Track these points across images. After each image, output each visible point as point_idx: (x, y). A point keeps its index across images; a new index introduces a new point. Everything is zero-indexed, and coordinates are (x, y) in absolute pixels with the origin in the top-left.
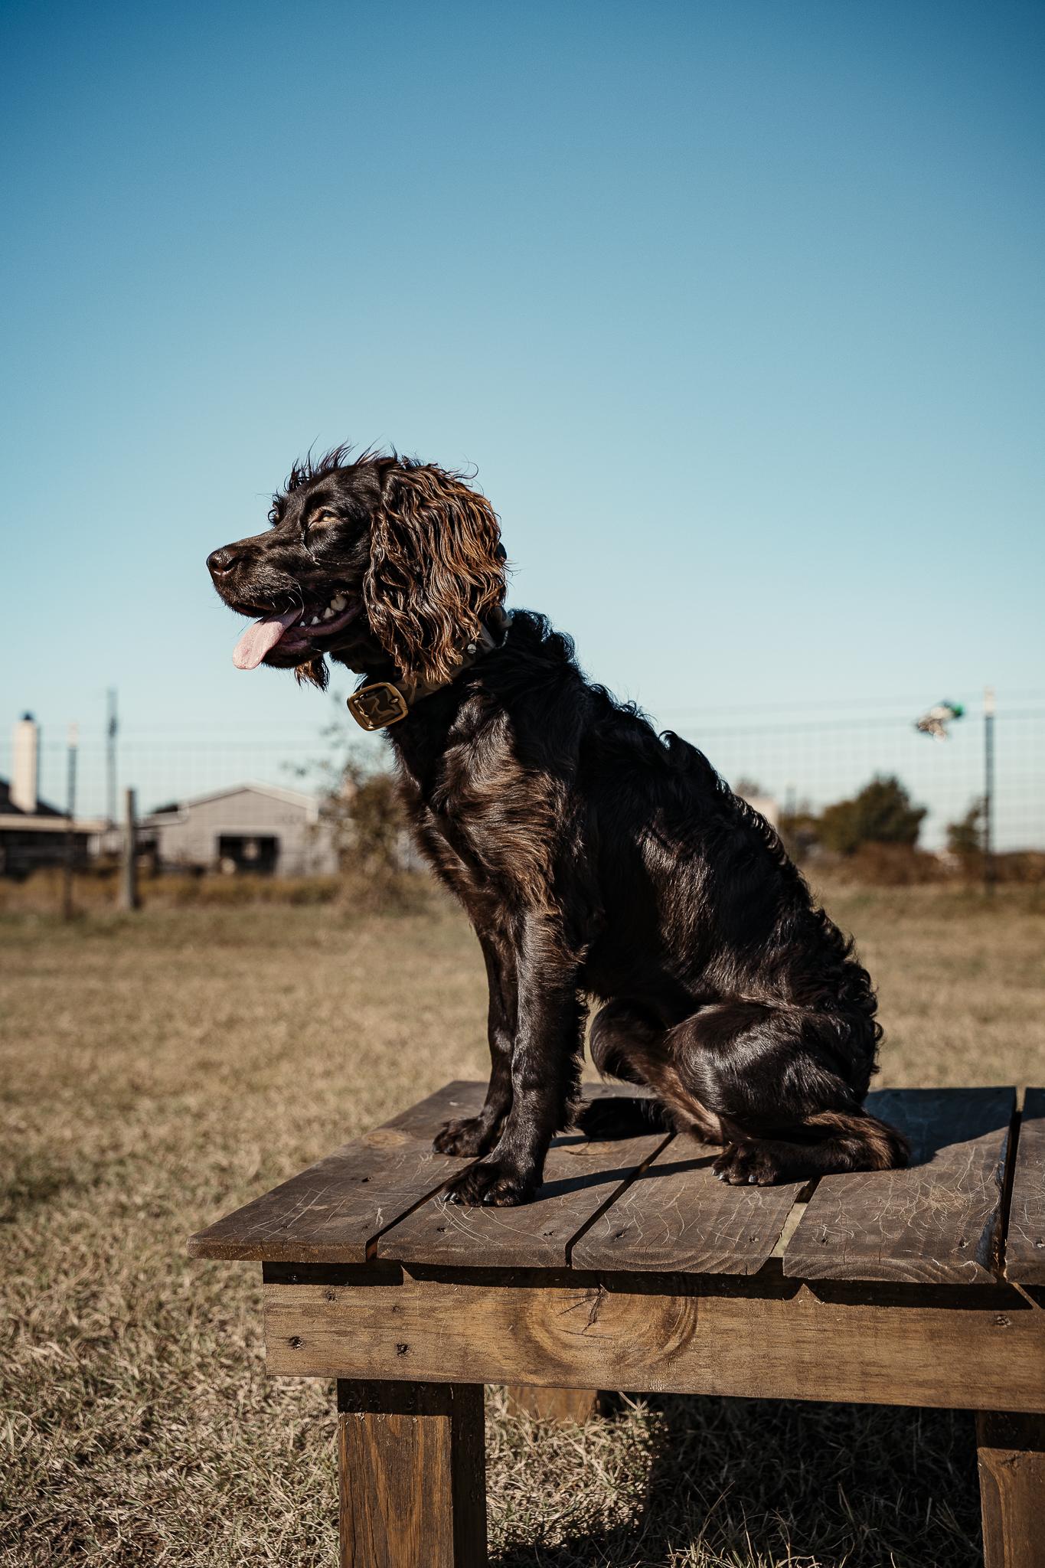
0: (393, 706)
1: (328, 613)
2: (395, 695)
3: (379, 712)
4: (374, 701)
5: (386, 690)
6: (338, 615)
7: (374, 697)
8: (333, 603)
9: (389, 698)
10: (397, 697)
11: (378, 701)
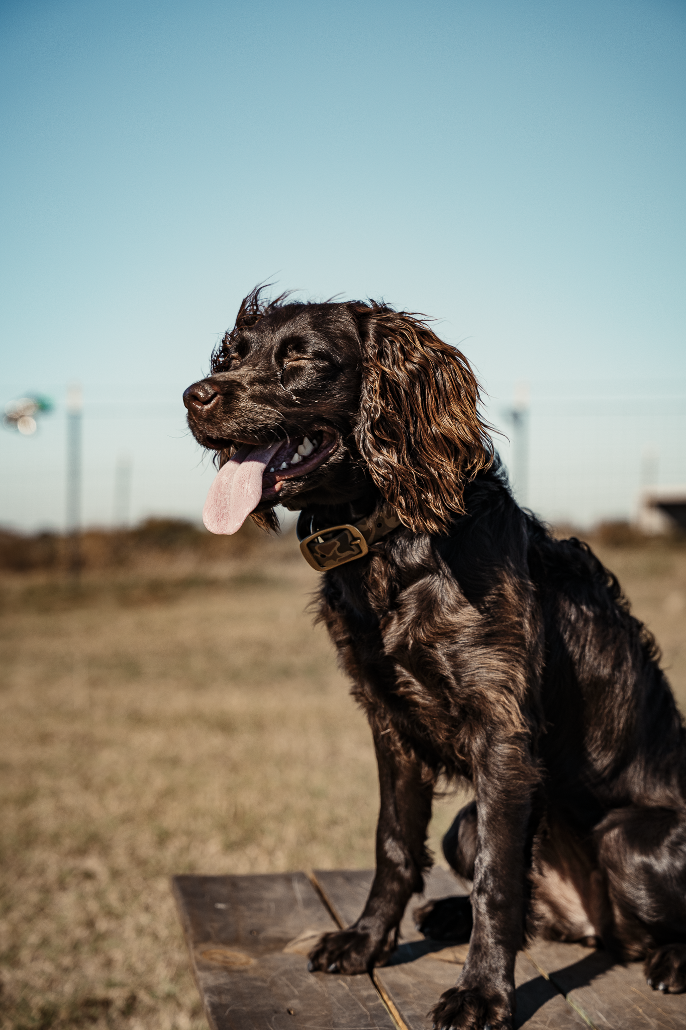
0: (353, 547)
1: (296, 458)
2: (356, 535)
3: (339, 554)
4: (335, 544)
5: (346, 532)
6: (305, 459)
7: (335, 540)
8: (301, 448)
9: (350, 539)
10: (359, 538)
11: (338, 544)
